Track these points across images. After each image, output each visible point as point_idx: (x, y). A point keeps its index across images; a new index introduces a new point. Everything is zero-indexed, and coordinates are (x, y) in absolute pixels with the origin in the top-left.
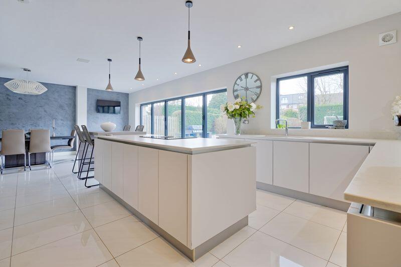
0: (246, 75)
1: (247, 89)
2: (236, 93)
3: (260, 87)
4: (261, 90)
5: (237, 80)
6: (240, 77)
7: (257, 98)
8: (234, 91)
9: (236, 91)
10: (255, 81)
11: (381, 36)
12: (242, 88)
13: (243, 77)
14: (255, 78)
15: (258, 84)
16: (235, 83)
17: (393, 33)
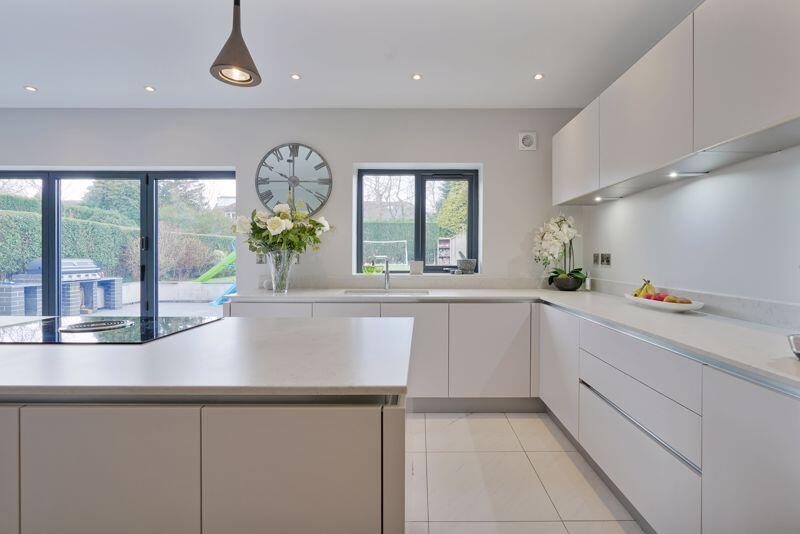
0: (294, 149)
1: (294, 182)
2: (263, 188)
3: (329, 182)
4: (331, 187)
5: (269, 154)
6: (275, 150)
7: (322, 205)
8: (259, 182)
9: (265, 181)
10: (318, 167)
11: (521, 136)
12: (284, 178)
13: (285, 152)
14: (316, 159)
15: (323, 173)
16: (263, 163)
17: (533, 136)
